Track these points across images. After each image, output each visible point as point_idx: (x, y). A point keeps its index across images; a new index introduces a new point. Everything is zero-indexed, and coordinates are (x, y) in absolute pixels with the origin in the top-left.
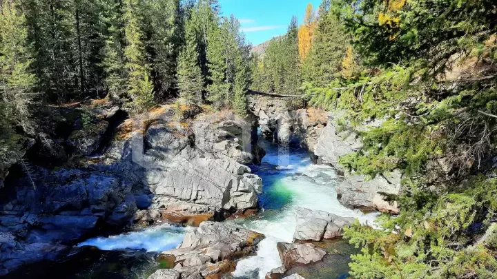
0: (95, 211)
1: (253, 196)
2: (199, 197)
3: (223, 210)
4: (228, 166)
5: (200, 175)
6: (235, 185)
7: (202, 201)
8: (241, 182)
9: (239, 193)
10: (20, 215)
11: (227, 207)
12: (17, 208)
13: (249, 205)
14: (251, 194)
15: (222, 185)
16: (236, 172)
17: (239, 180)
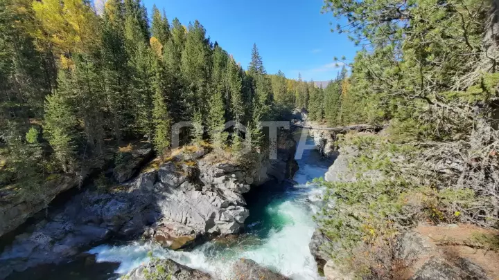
0: (108, 226)
1: (234, 225)
2: (188, 222)
3: (207, 234)
4: (214, 201)
5: (190, 206)
6: (217, 216)
7: (190, 225)
8: (222, 214)
9: (221, 222)
10: (63, 223)
11: (211, 231)
12: (65, 217)
13: (230, 232)
14: (232, 224)
15: (206, 215)
16: (219, 206)
17: (220, 212)
